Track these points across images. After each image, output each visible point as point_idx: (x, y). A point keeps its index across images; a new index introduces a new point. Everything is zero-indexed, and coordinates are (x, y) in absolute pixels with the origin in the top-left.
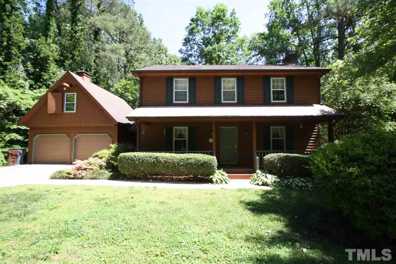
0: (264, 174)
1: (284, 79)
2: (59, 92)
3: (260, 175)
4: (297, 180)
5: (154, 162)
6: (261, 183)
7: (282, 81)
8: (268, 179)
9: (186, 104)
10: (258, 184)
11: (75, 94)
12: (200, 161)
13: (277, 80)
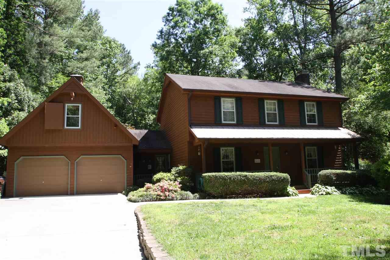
0: (323, 186)
1: (315, 103)
2: (57, 102)
3: (321, 188)
4: (348, 189)
5: (244, 180)
6: (324, 193)
7: (313, 105)
8: (329, 189)
9: (234, 124)
10: (322, 194)
11: (80, 105)
12: (281, 177)
13: (309, 104)
